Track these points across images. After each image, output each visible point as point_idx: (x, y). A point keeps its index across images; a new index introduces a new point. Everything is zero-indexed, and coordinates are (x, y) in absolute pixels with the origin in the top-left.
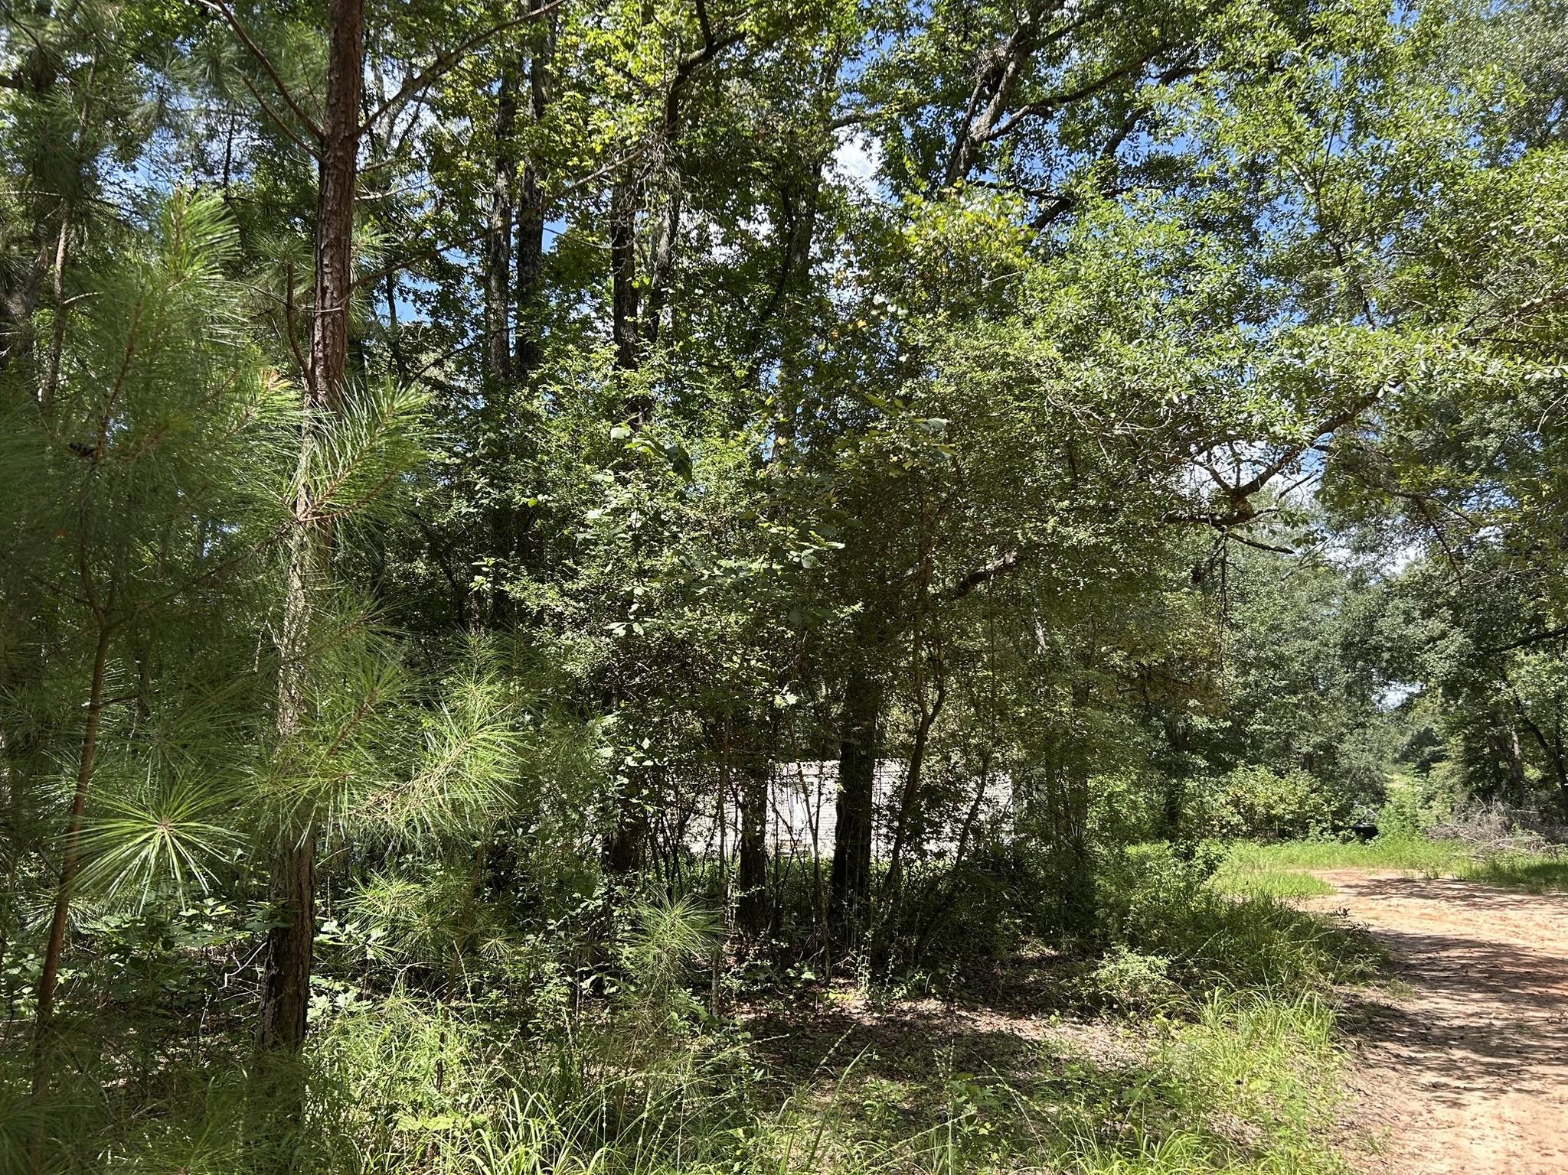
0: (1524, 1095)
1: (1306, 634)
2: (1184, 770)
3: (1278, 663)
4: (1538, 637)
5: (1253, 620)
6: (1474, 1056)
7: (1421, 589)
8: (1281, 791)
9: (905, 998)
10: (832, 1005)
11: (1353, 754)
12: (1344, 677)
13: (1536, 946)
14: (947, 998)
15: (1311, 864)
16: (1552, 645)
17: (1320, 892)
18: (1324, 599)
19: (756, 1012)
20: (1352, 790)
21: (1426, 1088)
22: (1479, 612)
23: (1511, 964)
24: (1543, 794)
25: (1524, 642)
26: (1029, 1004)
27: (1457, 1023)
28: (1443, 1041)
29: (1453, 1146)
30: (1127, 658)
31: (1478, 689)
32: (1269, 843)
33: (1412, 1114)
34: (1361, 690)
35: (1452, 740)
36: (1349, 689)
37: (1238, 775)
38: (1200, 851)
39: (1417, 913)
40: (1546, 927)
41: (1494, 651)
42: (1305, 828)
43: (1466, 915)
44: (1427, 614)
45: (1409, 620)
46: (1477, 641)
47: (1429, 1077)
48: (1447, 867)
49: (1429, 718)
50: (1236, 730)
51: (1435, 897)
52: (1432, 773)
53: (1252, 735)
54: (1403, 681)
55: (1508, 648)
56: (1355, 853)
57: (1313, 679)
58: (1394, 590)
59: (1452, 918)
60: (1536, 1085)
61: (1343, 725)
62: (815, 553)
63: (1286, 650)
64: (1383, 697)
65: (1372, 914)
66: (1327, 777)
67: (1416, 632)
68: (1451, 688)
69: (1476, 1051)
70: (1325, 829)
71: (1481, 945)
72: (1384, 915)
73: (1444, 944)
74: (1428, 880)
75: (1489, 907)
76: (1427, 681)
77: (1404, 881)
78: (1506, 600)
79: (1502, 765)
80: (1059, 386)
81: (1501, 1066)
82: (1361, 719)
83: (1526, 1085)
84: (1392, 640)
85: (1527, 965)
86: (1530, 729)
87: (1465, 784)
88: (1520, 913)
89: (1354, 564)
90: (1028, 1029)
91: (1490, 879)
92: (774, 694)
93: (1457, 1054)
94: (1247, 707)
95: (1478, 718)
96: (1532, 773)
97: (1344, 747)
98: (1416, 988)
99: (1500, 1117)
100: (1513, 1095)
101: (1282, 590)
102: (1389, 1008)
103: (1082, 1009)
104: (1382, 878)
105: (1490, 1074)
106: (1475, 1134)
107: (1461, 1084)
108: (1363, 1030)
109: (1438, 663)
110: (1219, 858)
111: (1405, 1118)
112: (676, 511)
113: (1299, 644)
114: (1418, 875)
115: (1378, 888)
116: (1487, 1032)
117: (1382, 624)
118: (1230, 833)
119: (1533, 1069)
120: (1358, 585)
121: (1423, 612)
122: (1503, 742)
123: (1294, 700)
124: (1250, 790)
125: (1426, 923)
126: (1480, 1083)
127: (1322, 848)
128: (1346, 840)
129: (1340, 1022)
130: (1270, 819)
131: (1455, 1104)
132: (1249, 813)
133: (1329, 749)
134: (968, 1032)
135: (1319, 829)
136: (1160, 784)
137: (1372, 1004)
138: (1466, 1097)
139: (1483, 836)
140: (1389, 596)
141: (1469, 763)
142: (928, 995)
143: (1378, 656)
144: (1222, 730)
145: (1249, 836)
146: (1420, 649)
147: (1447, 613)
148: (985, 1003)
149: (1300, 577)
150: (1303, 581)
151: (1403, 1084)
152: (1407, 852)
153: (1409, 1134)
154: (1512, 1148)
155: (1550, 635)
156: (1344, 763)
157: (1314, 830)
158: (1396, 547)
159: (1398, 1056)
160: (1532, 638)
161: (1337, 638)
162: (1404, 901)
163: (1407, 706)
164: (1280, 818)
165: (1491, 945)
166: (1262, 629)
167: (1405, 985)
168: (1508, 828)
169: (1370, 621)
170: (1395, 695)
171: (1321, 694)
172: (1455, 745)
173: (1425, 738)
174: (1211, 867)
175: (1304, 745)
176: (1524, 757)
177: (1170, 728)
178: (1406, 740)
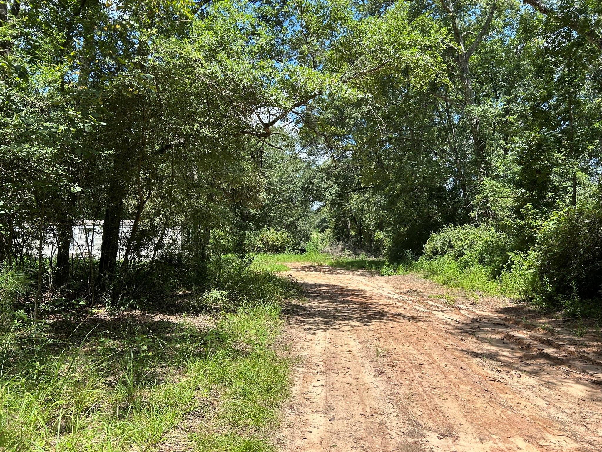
0: (334, 330)
1: (291, 183)
2: (246, 228)
3: (280, 192)
4: (359, 189)
5: (273, 176)
6: (321, 319)
7: (327, 170)
8: (277, 236)
9: (126, 310)
10: (93, 314)
11: (302, 225)
12: (301, 198)
13: (345, 286)
14: (143, 309)
15: (285, 261)
16: (362, 192)
17: (286, 270)
18: (297, 171)
19: (57, 318)
20: (300, 237)
21: (306, 330)
22: (343, 179)
23: (337, 291)
24: (354, 239)
25: (355, 191)
26: (176, 310)
27: (319, 309)
28: (313, 315)
29: (310, 346)
30: (228, 185)
31: (340, 205)
32: (272, 254)
33: (300, 338)
34: (305, 203)
35: (331, 222)
36: (302, 202)
37: (264, 231)
38: (247, 256)
39: (314, 276)
40: (349, 280)
41: (346, 193)
42: (284, 249)
43: (328, 277)
44: (328, 179)
45: (322, 180)
46: (341, 189)
47: (307, 326)
48: (325, 262)
49: (325, 214)
50: (265, 214)
51: (320, 271)
52: (325, 232)
53: (270, 217)
54: (319, 201)
55: (350, 192)
56: (298, 257)
57: (292, 199)
58: (319, 170)
59: (323, 278)
60: (337, 327)
61: (300, 215)
62: (92, 125)
63: (283, 188)
64: (312, 206)
65: (300, 277)
66: (293, 233)
67: (324, 185)
68: (333, 205)
69: (322, 318)
70: (290, 250)
71: (330, 286)
72: (304, 277)
73: (320, 285)
74: (319, 266)
75: (335, 274)
76: (325, 201)
77: (312, 266)
78: (351, 177)
79: (345, 230)
80: (202, 71)
81: (328, 322)
82: (305, 213)
83: (334, 327)
84: (317, 187)
85: (342, 291)
86: (353, 219)
87: (334, 236)
88: (343, 276)
89: (308, 160)
90: (174, 319)
91: (336, 266)
92: (70, 186)
93: (317, 319)
94: (269, 207)
95: (339, 215)
96: (353, 233)
97: (299, 222)
98: (309, 299)
99: (325, 337)
100: (330, 330)
101: (284, 166)
102: (299, 305)
103: (196, 311)
104: (305, 265)
105: (325, 324)
106: (317, 342)
107: (316, 328)
108: (290, 313)
109: (329, 196)
110: (253, 258)
111: (298, 339)
112: (21, 97)
113: (287, 186)
114: (316, 264)
115: (304, 269)
116: (327, 311)
117: (314, 181)
118: (259, 251)
119: (337, 322)
120: (308, 167)
121: (327, 178)
122: (346, 222)
123: (285, 205)
124: (268, 236)
125: (316, 279)
126: (322, 327)
127: (288, 256)
128: (296, 253)
129: (283, 311)
130: (273, 246)
131: (313, 334)
132: (266, 244)
133: (294, 223)
134: (150, 321)
135: (288, 249)
136: (237, 233)
137: (295, 305)
138: (317, 332)
139: (336, 252)
140: (318, 171)
141: (335, 229)
142: (135, 309)
143: (312, 192)
144: (260, 214)
145: (266, 252)
146: (325, 190)
147: (334, 179)
148: (159, 310)
149: (290, 162)
150: (291, 164)
151: (299, 329)
152: (313, 257)
153: (298, 344)
154: (327, 346)
155: (362, 189)
156: (299, 228)
157: (287, 250)
158: (321, 155)
159: (299, 320)
160: (357, 189)
161: (300, 185)
162: (310, 273)
163: (319, 210)
164: (276, 246)
165: (333, 286)
166: (276, 179)
167: (305, 298)
168: (343, 250)
169: (311, 179)
170: (316, 206)
171: (294, 204)
172: (332, 223)
173: (324, 221)
174: (250, 261)
175: (287, 221)
176: (351, 228)
177: (242, 213)
178: (318, 221)
